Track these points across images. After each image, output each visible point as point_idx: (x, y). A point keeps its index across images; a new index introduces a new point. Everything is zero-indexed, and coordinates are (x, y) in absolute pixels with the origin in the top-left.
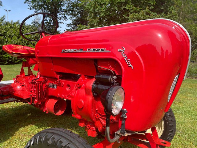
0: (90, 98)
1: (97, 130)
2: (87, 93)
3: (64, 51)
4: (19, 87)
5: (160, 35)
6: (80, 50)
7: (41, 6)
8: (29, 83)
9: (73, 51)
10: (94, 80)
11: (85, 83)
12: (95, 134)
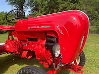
0: (44, 50)
1: (48, 64)
2: (42, 47)
3: (29, 27)
4: (8, 46)
5: (74, 18)
6: (38, 27)
7: (15, 3)
8: (13, 44)
9: (34, 27)
10: (45, 41)
11: (41, 42)
12: (48, 66)
